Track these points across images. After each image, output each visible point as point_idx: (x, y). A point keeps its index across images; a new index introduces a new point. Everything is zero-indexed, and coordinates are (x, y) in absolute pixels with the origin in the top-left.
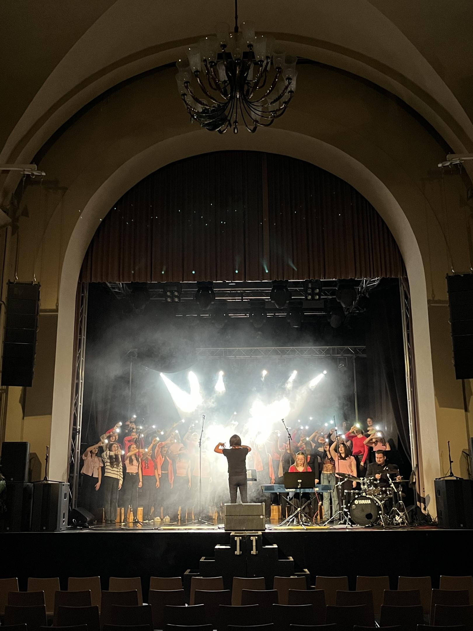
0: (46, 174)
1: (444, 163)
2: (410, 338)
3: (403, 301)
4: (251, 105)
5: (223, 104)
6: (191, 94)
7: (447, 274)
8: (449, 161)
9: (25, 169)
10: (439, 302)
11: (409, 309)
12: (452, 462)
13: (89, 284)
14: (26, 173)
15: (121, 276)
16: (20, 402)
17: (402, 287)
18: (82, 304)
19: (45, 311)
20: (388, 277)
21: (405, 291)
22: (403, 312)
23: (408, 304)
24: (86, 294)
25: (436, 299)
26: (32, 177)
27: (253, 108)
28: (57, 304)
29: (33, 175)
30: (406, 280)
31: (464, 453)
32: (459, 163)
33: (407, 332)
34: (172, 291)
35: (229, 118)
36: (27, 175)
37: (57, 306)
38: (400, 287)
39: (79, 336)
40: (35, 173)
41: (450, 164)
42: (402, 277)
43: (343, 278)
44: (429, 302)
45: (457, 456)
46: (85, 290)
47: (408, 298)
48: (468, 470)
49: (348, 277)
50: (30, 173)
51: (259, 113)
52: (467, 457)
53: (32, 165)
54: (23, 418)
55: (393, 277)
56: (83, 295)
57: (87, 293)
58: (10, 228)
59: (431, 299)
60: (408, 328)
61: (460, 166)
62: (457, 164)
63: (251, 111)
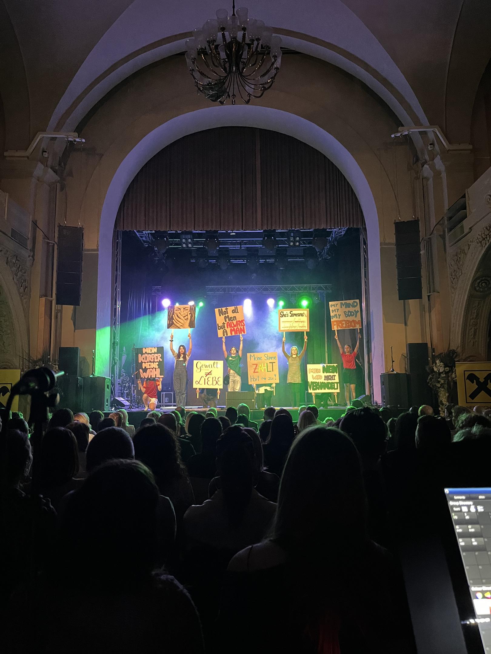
0: (85, 141)
1: (396, 134)
2: (367, 273)
3: (362, 245)
4: (246, 79)
5: (224, 78)
6: (197, 68)
7: (395, 220)
8: (400, 132)
9: (69, 137)
10: (389, 244)
11: (366, 251)
12: (394, 361)
13: (123, 232)
14: (70, 139)
15: (147, 226)
16: (72, 319)
17: (362, 235)
18: (117, 248)
19: (88, 250)
20: (351, 227)
21: (364, 238)
22: (362, 254)
23: (366, 248)
24: (120, 241)
25: (387, 241)
26: (74, 142)
27: (247, 82)
28: (98, 246)
29: (75, 141)
30: (365, 229)
31: (403, 356)
32: (408, 134)
33: (365, 270)
34: (187, 239)
35: (228, 91)
36: (71, 141)
37: (98, 247)
38: (360, 236)
39: (115, 272)
40: (77, 140)
41: (401, 135)
42: (361, 227)
43: (317, 228)
44: (381, 244)
45: (398, 358)
46: (119, 237)
47: (366, 243)
48: (405, 368)
49: (321, 227)
50: (73, 140)
51: (253, 86)
52: (405, 359)
53: (74, 133)
54: (75, 331)
55: (354, 227)
56: (118, 241)
57: (121, 239)
58: (58, 184)
59: (383, 242)
60: (365, 267)
61: (408, 136)
62: (406, 135)
63: (246, 85)
